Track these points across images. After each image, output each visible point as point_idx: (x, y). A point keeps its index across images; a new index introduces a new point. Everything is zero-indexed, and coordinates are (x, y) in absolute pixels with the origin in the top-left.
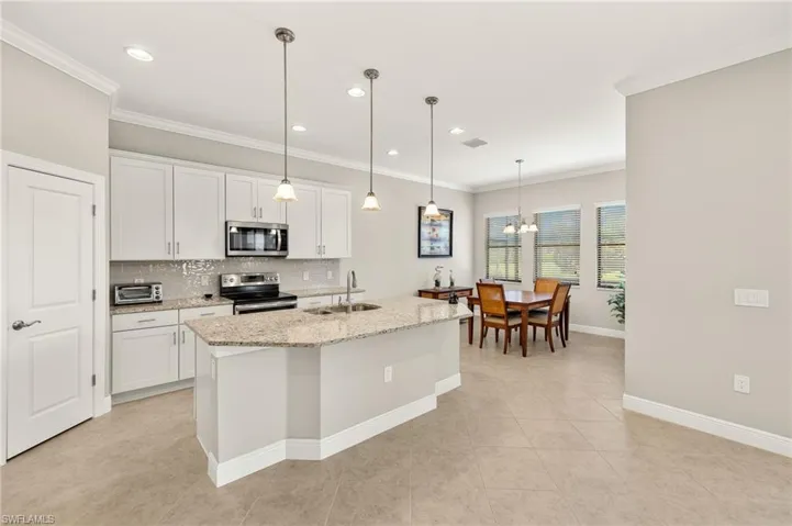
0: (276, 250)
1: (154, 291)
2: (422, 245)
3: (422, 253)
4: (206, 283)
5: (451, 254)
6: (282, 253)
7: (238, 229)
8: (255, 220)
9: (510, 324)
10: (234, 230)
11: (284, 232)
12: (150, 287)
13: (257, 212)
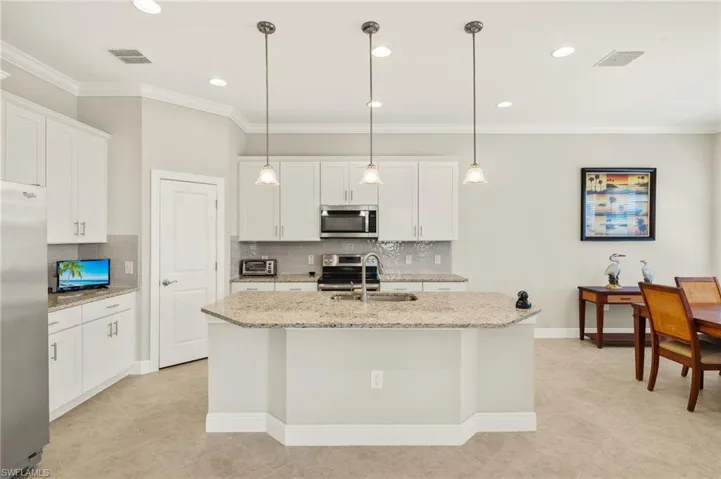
0: (364, 232)
1: (268, 265)
2: (587, 222)
3: (588, 234)
4: (311, 262)
5: (652, 236)
6: (371, 235)
7: (329, 212)
8: (347, 203)
9: (705, 360)
10: (325, 213)
11: (373, 214)
12: (265, 263)
13: (348, 195)
